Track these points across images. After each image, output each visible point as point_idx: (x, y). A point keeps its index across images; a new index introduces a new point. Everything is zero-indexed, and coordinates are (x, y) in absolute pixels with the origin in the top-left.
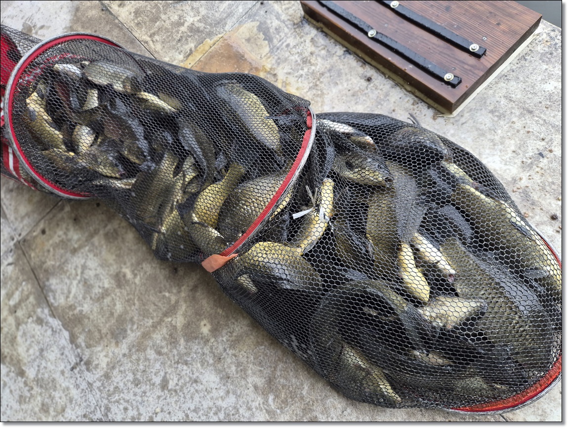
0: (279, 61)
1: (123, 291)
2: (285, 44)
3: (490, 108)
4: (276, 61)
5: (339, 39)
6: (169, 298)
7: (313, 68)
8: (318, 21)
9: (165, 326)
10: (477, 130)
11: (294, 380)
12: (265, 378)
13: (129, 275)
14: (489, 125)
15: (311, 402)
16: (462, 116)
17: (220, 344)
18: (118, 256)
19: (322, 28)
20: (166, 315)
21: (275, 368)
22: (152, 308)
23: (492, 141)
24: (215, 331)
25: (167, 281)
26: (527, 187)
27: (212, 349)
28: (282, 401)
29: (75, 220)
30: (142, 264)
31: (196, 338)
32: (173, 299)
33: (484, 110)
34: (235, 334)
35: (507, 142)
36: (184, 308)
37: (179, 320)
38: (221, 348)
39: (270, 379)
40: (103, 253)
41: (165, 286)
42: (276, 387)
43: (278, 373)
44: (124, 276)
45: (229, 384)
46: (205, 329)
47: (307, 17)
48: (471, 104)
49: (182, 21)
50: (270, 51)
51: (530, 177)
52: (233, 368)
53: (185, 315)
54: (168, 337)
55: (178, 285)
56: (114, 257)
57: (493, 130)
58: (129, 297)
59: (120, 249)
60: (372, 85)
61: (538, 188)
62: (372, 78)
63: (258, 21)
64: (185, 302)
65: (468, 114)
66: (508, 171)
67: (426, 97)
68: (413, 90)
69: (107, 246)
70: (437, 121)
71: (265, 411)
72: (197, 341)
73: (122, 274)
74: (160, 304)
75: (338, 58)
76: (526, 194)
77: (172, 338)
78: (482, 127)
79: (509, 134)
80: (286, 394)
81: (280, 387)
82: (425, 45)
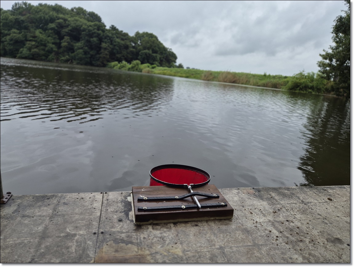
0: (149, 246)
2: (142, 239)
4: (148, 247)
7: (170, 237)
8: (148, 221)
50: (138, 247)
60: (200, 226)
61: (274, 218)
62: (197, 224)
63: (110, 241)
75: (174, 227)
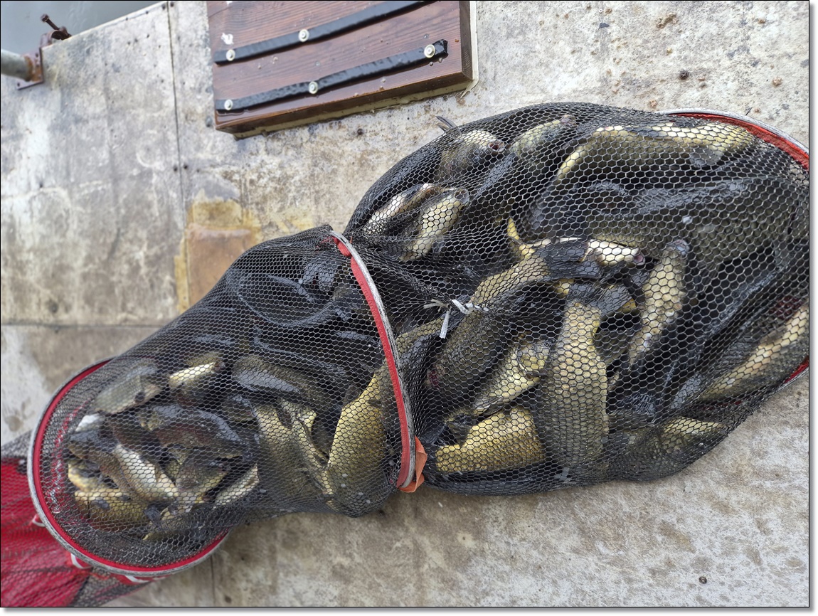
0: (260, 206)
1: (355, 582)
2: (248, 184)
3: (504, 32)
4: (258, 209)
5: (290, 124)
6: (404, 546)
7: (297, 178)
8: (253, 129)
9: (428, 577)
10: (515, 70)
11: (603, 507)
12: (574, 533)
13: (346, 562)
14: (520, 51)
15: (643, 512)
16: (485, 71)
17: (497, 543)
18: (316, 553)
19: (264, 131)
20: (417, 565)
21: (573, 513)
22: (398, 572)
23: (541, 64)
24: (479, 534)
25: (384, 531)
26: (624, 73)
27: (495, 555)
28: (615, 540)
29: (243, 559)
30: (345, 539)
31: (469, 559)
32: (408, 542)
33: (499, 42)
34: (500, 519)
35: (556, 49)
36: (427, 542)
37: (436, 558)
38: (503, 546)
39: (580, 529)
40: (300, 564)
41: (387, 538)
42: (593, 530)
43: (582, 515)
44: (342, 567)
45: (547, 574)
46: (469, 542)
47: (239, 135)
48: (481, 50)
49: (134, 264)
50: (242, 206)
51: (617, 60)
52: (535, 553)
53: (435, 548)
54: (442, 585)
55: (399, 525)
56: (314, 558)
57: (531, 52)
58: (367, 583)
59: (311, 545)
60: (368, 135)
61: (635, 63)
62: (361, 128)
63: (200, 188)
64: (422, 534)
65: (489, 63)
66: (587, 78)
67: (431, 92)
68: (412, 97)
69: (296, 554)
70: (466, 103)
71: (608, 566)
72: (473, 562)
73: (338, 567)
74: (402, 561)
75: (309, 143)
76: (630, 83)
77: (447, 582)
78: (516, 60)
79: (550, 39)
80: (611, 529)
81: (599, 527)
82: (373, 43)
